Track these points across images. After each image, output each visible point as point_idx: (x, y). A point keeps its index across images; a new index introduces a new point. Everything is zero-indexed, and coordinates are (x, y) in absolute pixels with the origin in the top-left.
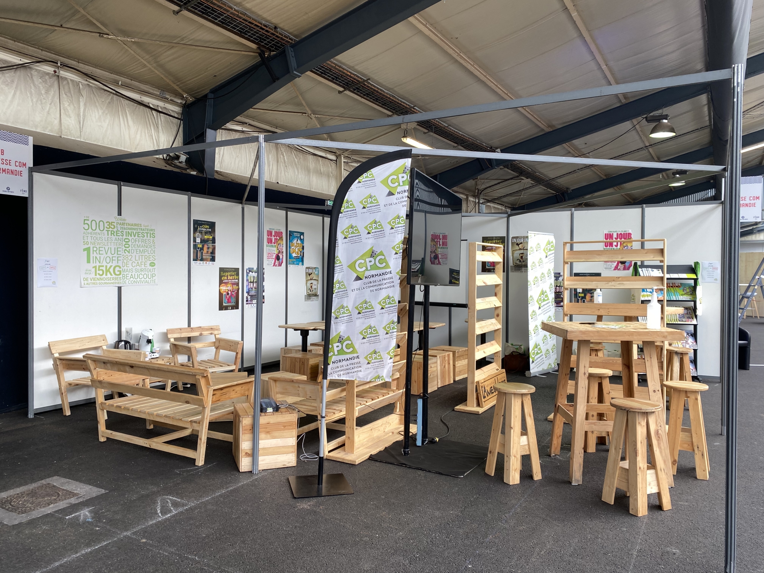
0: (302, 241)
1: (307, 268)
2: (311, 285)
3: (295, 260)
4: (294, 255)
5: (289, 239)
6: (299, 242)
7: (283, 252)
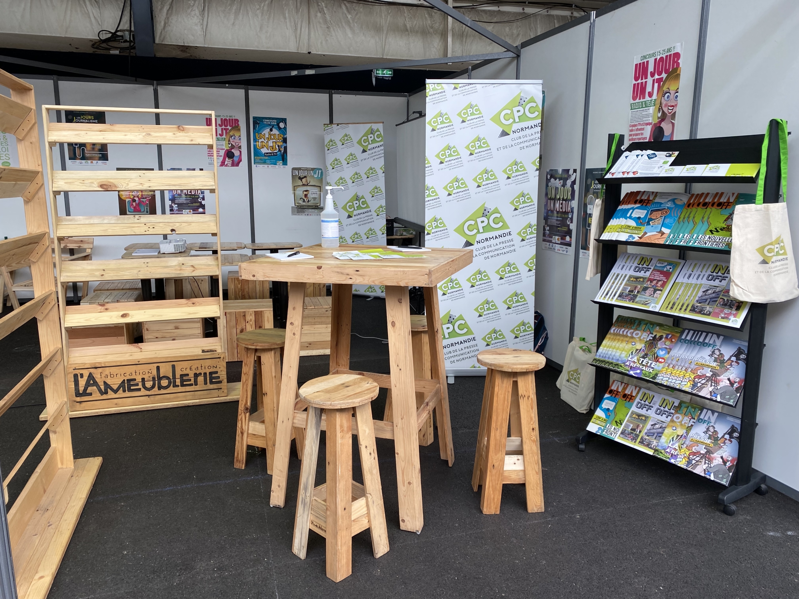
0: (283, 131)
1: (294, 169)
2: (305, 193)
3: (267, 158)
4: (264, 151)
5: (254, 128)
6: (275, 131)
7: (240, 147)
